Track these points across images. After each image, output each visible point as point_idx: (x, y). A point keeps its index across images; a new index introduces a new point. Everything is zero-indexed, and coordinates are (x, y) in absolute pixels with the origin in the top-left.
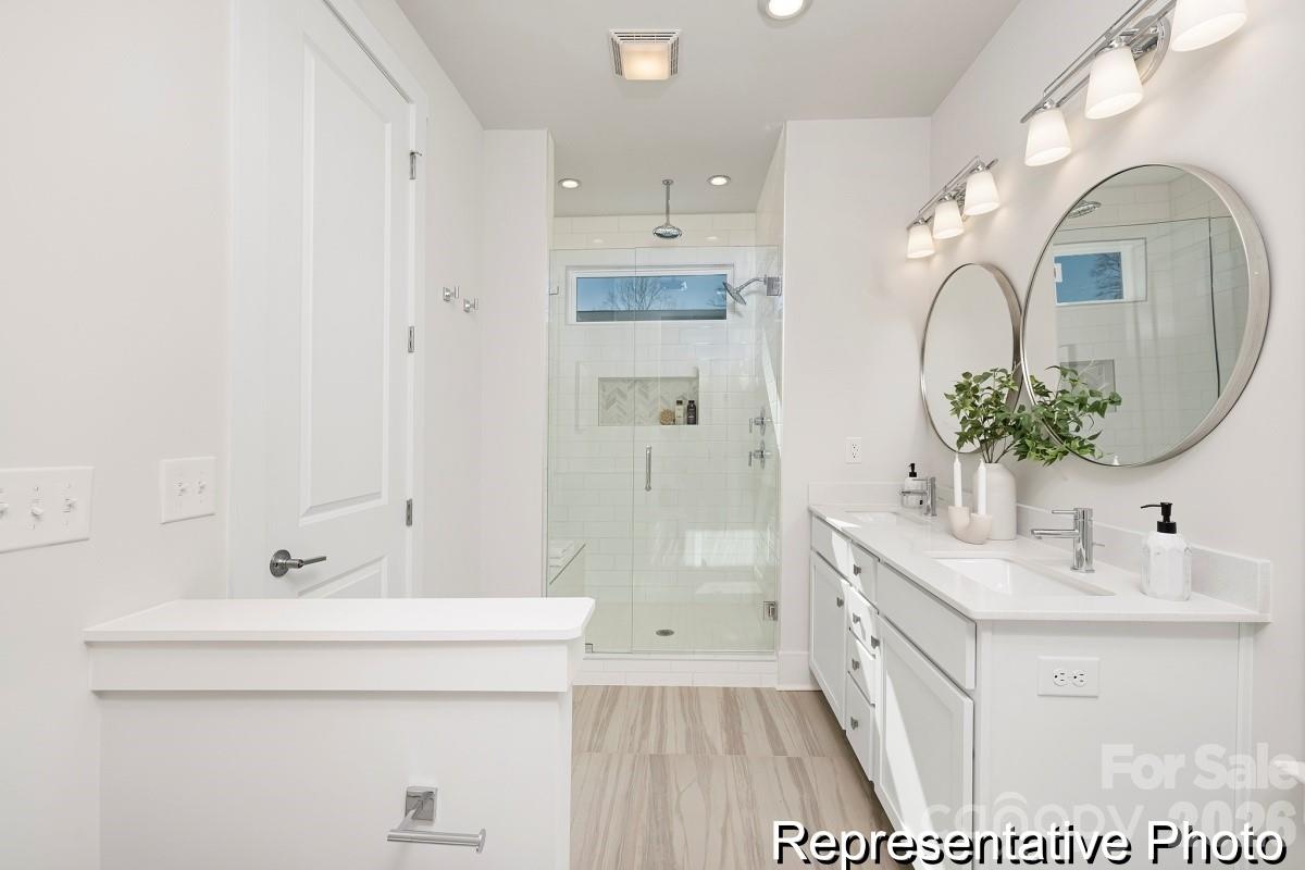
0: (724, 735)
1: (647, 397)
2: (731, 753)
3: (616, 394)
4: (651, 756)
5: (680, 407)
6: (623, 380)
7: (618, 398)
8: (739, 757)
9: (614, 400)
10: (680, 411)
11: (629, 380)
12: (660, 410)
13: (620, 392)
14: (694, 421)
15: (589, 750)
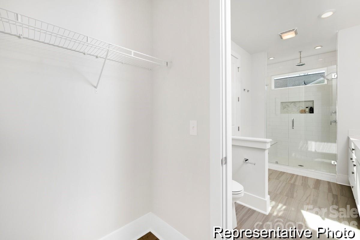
0: (314, 186)
1: (296, 106)
2: (314, 189)
3: (285, 106)
4: (291, 184)
5: (308, 109)
6: (288, 102)
7: (287, 107)
8: (316, 190)
9: (286, 107)
10: (308, 110)
11: (290, 102)
12: (301, 110)
13: (287, 105)
14: (313, 112)
15: (276, 179)
